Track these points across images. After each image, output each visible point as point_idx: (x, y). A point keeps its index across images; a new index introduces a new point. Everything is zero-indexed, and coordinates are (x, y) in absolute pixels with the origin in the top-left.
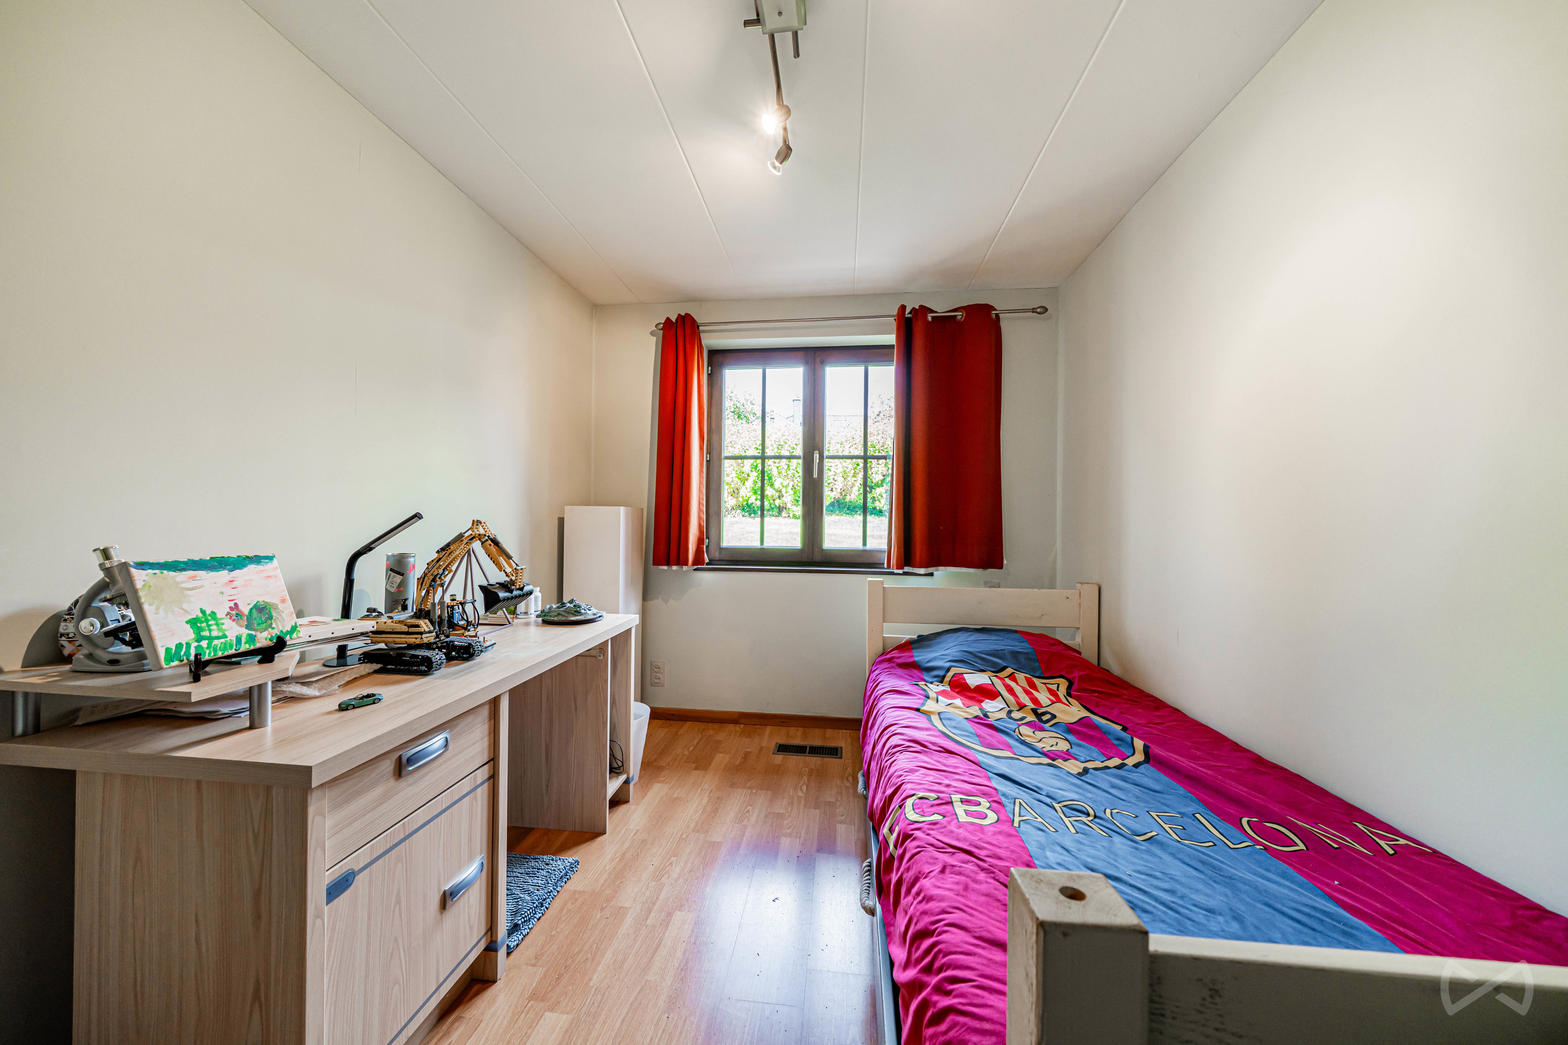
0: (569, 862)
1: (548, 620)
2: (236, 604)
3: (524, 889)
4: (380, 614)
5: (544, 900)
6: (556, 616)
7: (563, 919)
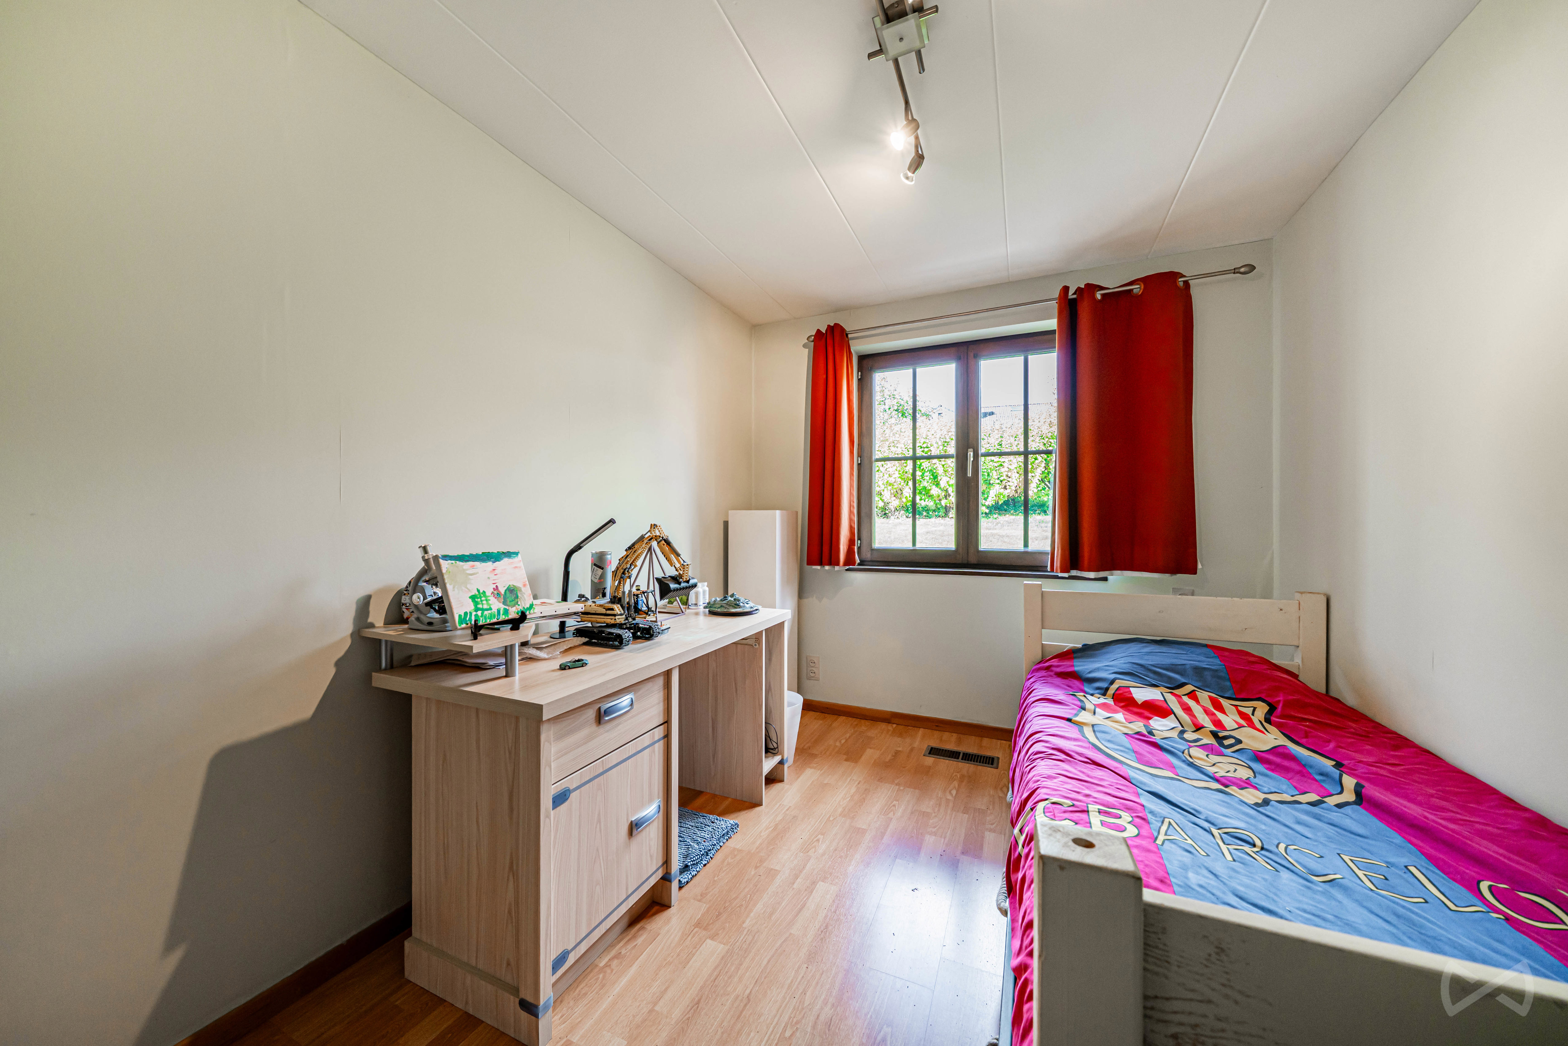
0: (730, 823)
1: (714, 612)
2: (497, 586)
3: (694, 839)
4: (587, 599)
5: (710, 850)
6: (719, 608)
7: (724, 869)
